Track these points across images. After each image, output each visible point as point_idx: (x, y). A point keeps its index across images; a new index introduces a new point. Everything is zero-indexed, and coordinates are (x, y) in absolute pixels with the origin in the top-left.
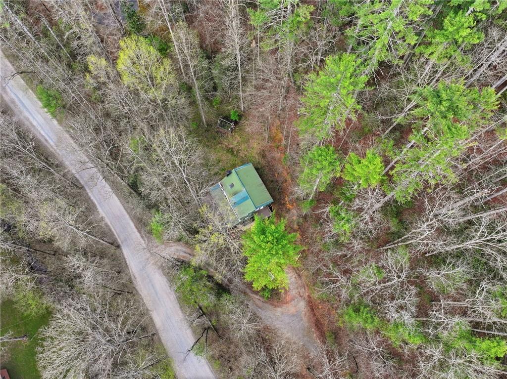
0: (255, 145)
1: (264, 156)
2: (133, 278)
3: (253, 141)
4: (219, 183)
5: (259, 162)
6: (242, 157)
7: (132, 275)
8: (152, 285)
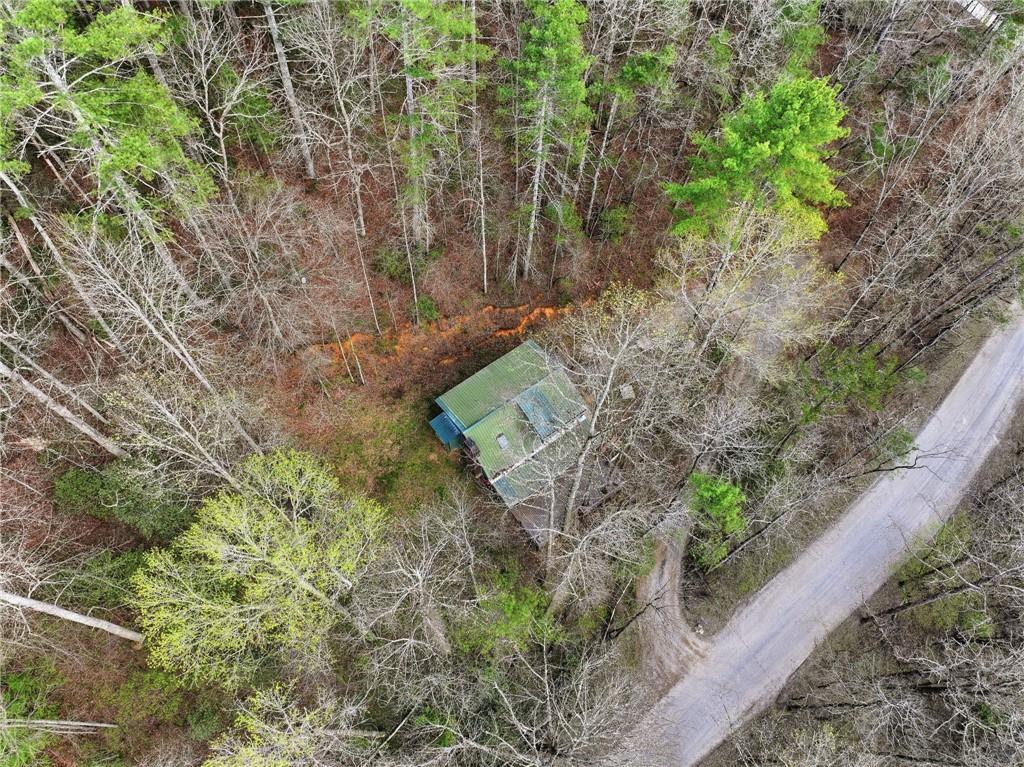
0: (369, 419)
1: (399, 393)
2: (755, 711)
3: (354, 425)
4: (492, 482)
5: (413, 407)
6: (401, 451)
7: (749, 717)
8: (757, 652)
